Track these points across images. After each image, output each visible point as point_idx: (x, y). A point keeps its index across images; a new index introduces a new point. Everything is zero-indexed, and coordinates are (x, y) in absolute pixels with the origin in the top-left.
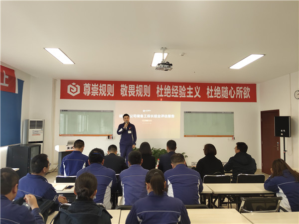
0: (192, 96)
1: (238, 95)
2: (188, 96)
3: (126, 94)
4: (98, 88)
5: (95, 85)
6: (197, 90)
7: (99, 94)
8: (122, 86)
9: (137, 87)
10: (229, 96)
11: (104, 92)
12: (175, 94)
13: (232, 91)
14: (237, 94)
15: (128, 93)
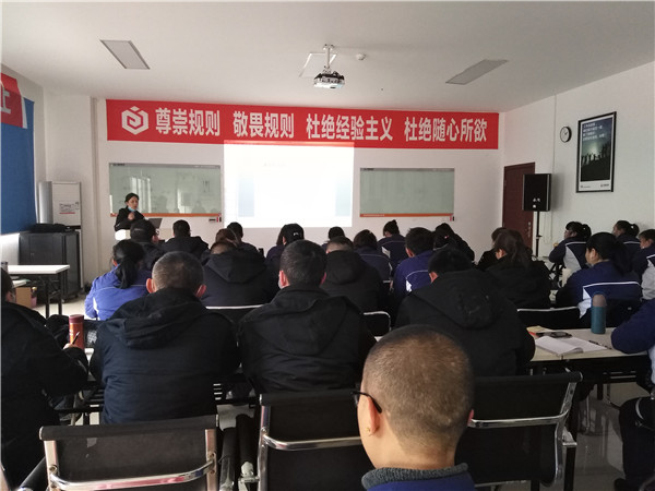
0: (376, 138)
1: (464, 136)
2: (367, 138)
3: (245, 132)
4: (186, 119)
5: (180, 112)
6: (387, 126)
7: (188, 130)
8: (236, 115)
9: (267, 118)
10: (447, 137)
11: (199, 128)
12: (342, 134)
13: (454, 127)
14: (463, 133)
15: (248, 130)
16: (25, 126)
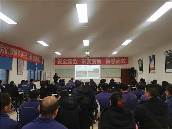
16: (42, 63)
